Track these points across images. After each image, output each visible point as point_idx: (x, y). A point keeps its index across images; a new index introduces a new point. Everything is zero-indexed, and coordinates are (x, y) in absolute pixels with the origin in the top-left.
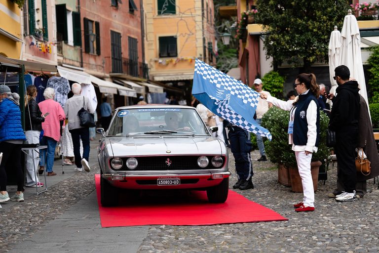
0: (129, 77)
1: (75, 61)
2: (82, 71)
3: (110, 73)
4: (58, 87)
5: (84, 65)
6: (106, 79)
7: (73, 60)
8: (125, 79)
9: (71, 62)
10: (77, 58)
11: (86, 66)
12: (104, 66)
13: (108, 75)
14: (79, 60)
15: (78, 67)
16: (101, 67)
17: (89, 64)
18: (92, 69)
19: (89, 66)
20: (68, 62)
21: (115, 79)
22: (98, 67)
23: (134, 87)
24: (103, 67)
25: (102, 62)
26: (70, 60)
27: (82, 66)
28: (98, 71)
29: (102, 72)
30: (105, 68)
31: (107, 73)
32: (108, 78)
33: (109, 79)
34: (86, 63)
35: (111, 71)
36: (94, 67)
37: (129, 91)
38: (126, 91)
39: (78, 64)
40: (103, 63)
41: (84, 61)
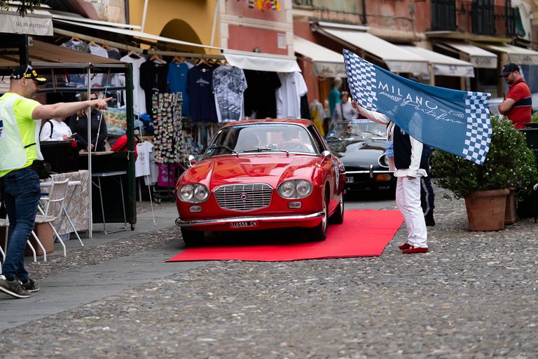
0: (467, 36)
1: (348, 13)
2: (365, 31)
3: (427, 30)
4: (229, 81)
5: (369, 19)
6: (418, 43)
7: (344, 13)
8: (462, 42)
9: (341, 17)
10: (355, 8)
11: (374, 21)
12: (414, 18)
13: (422, 35)
14: (359, 11)
15: (356, 24)
16: (406, 22)
17: (381, 16)
18: (387, 26)
19: (381, 22)
20: (333, 16)
21: (438, 45)
22: (400, 21)
23: (473, 56)
24: (411, 21)
25: (409, 11)
26: (337, 12)
27: (364, 22)
28: (399, 29)
29: (407, 31)
30: (414, 23)
31: (419, 32)
32: (420, 40)
33: (423, 43)
34: (373, 16)
35: (429, 26)
36: (391, 21)
37: (456, 66)
38: (450, 65)
39: (356, 19)
40: (412, 13)
41: (368, 12)
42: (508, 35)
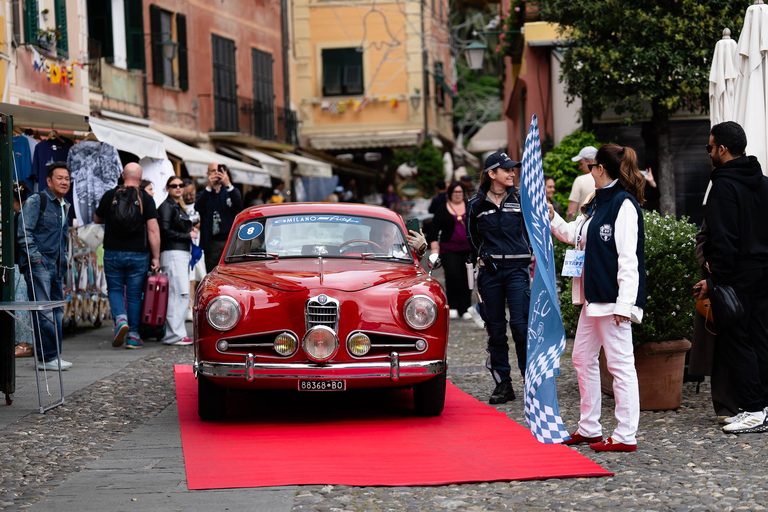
0: (253, 140)
1: (129, 103)
2: (147, 126)
3: (210, 131)
4: (95, 165)
5: (151, 112)
6: (202, 145)
7: (125, 102)
8: (244, 146)
9: (122, 107)
10: (136, 97)
11: (156, 116)
12: (198, 115)
13: (205, 136)
14: (140, 101)
15: (137, 117)
16: (189, 119)
17: (163, 110)
18: (169, 122)
19: (164, 116)
20: (114, 105)
21: (220, 146)
22: (184, 117)
23: (265, 163)
24: (194, 118)
25: (192, 106)
26: (118, 101)
27: (146, 116)
28: (182, 127)
29: (191, 129)
30: (198, 120)
31: (203, 132)
32: (204, 142)
33: (208, 145)
34: (155, 109)
35: (213, 126)
36: (174, 117)
37: (253, 172)
38: (248, 171)
39: (137, 111)
40: (195, 109)
41: (150, 105)
42: (289, 141)
